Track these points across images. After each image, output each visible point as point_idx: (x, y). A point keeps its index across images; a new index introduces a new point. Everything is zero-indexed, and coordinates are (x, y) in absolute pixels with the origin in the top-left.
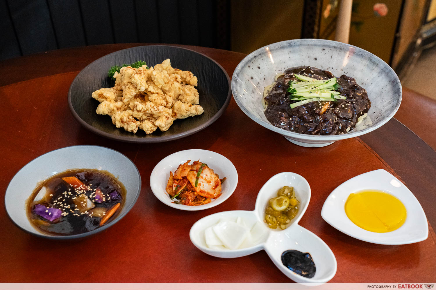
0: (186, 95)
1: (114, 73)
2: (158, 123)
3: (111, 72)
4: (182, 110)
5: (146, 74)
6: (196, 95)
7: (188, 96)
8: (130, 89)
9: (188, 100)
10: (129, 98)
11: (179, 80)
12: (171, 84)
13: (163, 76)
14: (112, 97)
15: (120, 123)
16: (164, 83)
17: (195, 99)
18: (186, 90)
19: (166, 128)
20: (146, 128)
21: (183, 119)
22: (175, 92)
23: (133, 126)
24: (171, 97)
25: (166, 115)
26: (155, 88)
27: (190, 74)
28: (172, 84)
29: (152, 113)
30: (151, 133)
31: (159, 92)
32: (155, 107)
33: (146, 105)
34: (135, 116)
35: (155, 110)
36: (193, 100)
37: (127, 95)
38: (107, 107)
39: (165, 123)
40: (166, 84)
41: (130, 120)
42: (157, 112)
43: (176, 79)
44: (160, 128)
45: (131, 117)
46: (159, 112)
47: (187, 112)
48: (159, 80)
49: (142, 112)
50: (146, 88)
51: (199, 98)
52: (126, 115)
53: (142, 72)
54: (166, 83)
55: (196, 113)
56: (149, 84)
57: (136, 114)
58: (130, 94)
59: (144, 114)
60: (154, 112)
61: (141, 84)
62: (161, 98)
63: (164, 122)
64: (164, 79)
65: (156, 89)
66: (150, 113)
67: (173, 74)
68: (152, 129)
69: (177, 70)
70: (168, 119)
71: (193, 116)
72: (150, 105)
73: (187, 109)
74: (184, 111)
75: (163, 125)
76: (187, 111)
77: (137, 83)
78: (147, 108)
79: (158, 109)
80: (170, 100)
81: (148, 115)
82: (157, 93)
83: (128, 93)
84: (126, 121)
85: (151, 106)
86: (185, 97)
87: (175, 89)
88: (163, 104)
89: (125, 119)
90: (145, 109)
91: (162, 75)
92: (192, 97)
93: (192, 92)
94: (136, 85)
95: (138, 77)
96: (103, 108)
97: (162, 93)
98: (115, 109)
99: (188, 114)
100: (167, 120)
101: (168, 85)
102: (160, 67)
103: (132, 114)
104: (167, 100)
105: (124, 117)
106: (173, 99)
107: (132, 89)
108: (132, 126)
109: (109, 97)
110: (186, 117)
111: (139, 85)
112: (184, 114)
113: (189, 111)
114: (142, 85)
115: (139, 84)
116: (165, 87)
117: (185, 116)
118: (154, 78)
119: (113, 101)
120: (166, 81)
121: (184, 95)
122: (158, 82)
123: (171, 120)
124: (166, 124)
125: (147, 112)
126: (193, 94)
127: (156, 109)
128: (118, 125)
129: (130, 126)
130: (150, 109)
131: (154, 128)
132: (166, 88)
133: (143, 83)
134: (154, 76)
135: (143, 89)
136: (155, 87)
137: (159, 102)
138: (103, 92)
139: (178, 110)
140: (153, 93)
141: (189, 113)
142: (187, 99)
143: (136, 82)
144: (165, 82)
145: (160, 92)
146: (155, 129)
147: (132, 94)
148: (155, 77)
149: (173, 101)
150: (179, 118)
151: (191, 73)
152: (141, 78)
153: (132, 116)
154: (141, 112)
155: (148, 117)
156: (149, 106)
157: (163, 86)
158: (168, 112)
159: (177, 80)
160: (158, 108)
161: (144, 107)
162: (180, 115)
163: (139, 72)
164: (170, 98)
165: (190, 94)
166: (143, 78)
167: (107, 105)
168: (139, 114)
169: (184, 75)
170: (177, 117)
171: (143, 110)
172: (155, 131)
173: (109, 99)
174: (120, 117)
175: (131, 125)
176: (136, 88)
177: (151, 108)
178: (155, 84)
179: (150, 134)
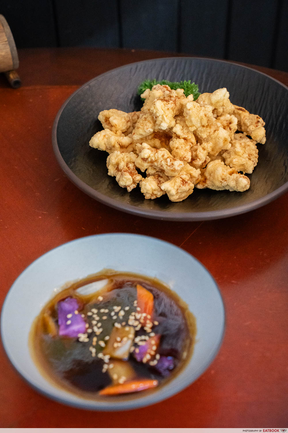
0: (236, 153)
1: (145, 90)
2: (167, 186)
3: (141, 88)
4: (216, 177)
5: (178, 104)
6: (252, 157)
7: (236, 156)
8: (147, 121)
9: (235, 163)
10: (141, 135)
11: (234, 126)
12: (214, 129)
13: (202, 114)
14: (121, 126)
15: (115, 168)
16: (199, 125)
17: (247, 163)
18: (238, 145)
19: (177, 197)
20: (145, 188)
21: (215, 190)
22: (216, 144)
23: (127, 180)
24: (205, 150)
25: (186, 177)
26: (184, 129)
27: (258, 122)
28: (215, 131)
29: (162, 167)
30: (153, 198)
31: (188, 138)
32: (169, 160)
33: (157, 152)
34: (138, 166)
35: (167, 165)
36: (243, 165)
37: (139, 129)
38: (105, 140)
39: (177, 190)
40: (205, 128)
41: (128, 169)
42: (169, 168)
43: (230, 123)
44: (168, 195)
45: (131, 166)
46: (172, 170)
47: (223, 181)
48: (193, 119)
49: (148, 163)
50: (171, 126)
51: (256, 164)
52: (126, 160)
53: (173, 99)
54: (203, 126)
55: (236, 187)
56: (178, 122)
57: (139, 162)
58: (144, 128)
59: (152, 166)
60: (165, 168)
61: (163, 118)
62: (188, 147)
63: (176, 188)
64: (201, 119)
65: (185, 131)
66: (159, 166)
67: (228, 116)
68: (155, 192)
69: (241, 110)
70: (183, 185)
71: (231, 190)
72: (162, 154)
73: (223, 177)
74: (218, 178)
75: (173, 192)
76: (223, 179)
77: (158, 114)
78: (157, 157)
79: (172, 164)
80: (202, 155)
81: (158, 169)
82: (185, 139)
83: (141, 127)
84: (121, 169)
85: (163, 156)
86: (232, 157)
87: (217, 139)
88: (185, 159)
89: (122, 165)
90: (153, 159)
91: (201, 111)
92: (244, 160)
93: (247, 152)
94: (156, 118)
95: (162, 106)
96: (100, 139)
97: (194, 140)
98: (117, 146)
99: (223, 185)
100: (181, 186)
101: (209, 131)
102: (207, 98)
103: (134, 161)
104: (198, 153)
105: (121, 162)
106: (209, 155)
107: (149, 121)
108: (125, 180)
109: (116, 125)
110: (220, 189)
111: (160, 119)
112: (218, 184)
113: (226, 181)
114: (164, 120)
115: (160, 117)
116: (201, 132)
117: (219, 187)
118: (187, 114)
119: (119, 132)
120: (205, 122)
121: (231, 153)
122: (191, 121)
123: (189, 188)
124: (179, 191)
125: (156, 164)
126: (246, 155)
127: (169, 164)
128: (112, 172)
129: (123, 178)
130: (160, 161)
131: (158, 191)
132: (202, 135)
133: (166, 116)
134: (187, 109)
135: (164, 126)
136: (186, 128)
137: (182, 153)
138: (111, 114)
139: (210, 175)
140: (178, 137)
141: (225, 183)
142: (234, 160)
143: (156, 113)
144: (203, 124)
145: (190, 137)
146: (159, 194)
147: (146, 131)
148: (188, 112)
149: (208, 157)
150: (208, 187)
151: (261, 120)
152: (166, 108)
153: (133, 164)
154: (147, 161)
155: (157, 172)
156: (160, 156)
157: (199, 129)
158: (191, 172)
159: (230, 125)
160: (173, 162)
161: (152, 155)
162: (211, 183)
163: (167, 98)
164: (202, 151)
165: (241, 154)
166: (168, 109)
167: (107, 136)
168: (143, 163)
169: (249, 120)
170: (207, 185)
171: (149, 160)
172: (159, 196)
173: (116, 128)
174: (116, 160)
175: (125, 178)
176: (155, 122)
177: (162, 159)
178: (187, 123)
179: (150, 200)
